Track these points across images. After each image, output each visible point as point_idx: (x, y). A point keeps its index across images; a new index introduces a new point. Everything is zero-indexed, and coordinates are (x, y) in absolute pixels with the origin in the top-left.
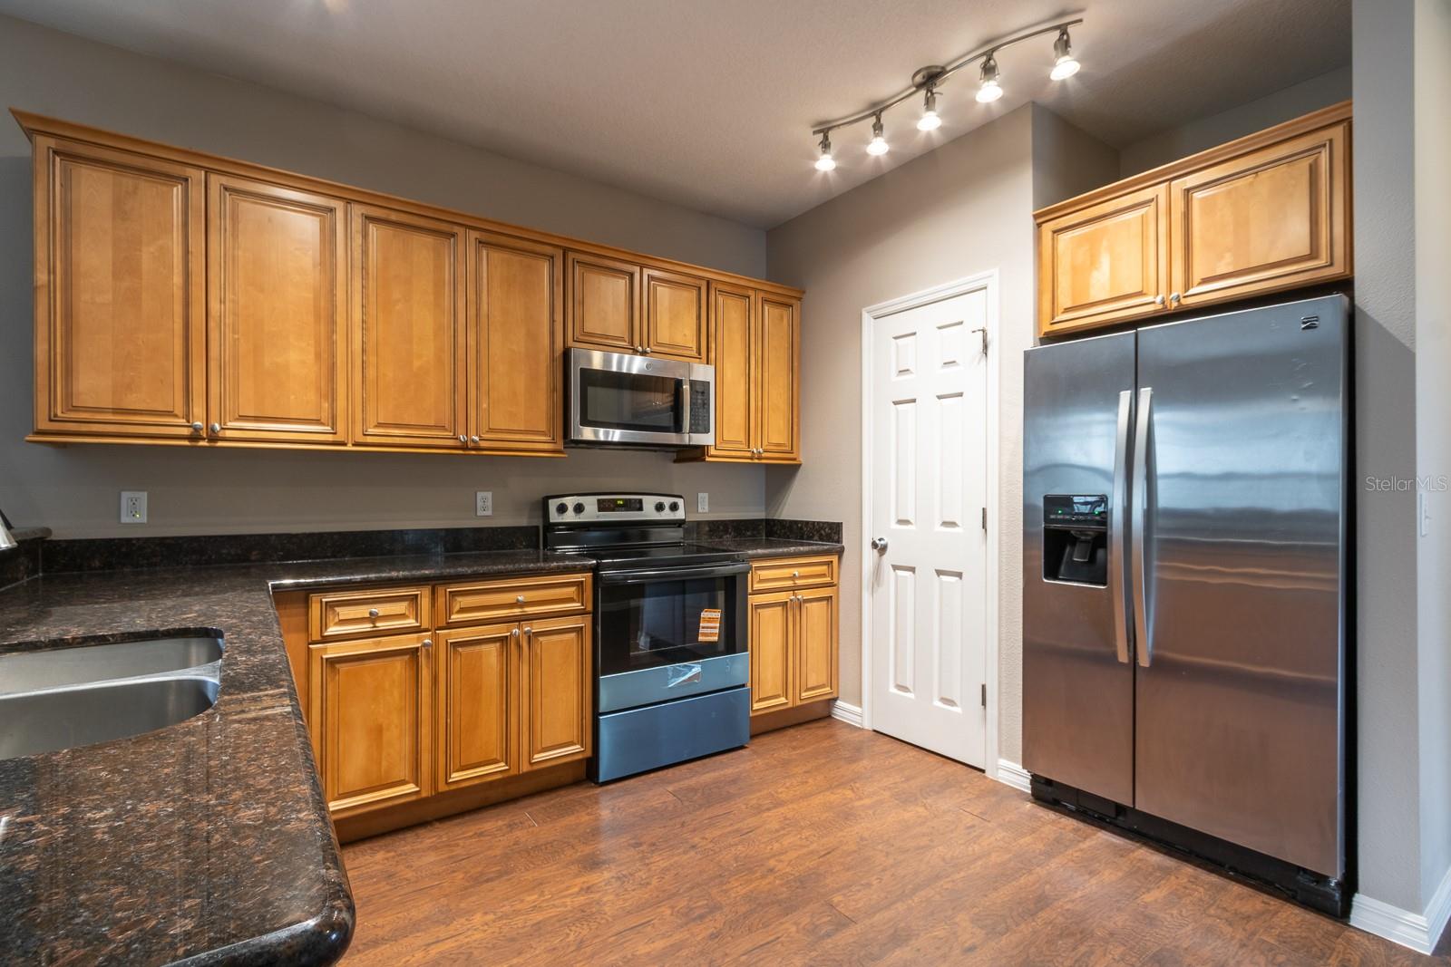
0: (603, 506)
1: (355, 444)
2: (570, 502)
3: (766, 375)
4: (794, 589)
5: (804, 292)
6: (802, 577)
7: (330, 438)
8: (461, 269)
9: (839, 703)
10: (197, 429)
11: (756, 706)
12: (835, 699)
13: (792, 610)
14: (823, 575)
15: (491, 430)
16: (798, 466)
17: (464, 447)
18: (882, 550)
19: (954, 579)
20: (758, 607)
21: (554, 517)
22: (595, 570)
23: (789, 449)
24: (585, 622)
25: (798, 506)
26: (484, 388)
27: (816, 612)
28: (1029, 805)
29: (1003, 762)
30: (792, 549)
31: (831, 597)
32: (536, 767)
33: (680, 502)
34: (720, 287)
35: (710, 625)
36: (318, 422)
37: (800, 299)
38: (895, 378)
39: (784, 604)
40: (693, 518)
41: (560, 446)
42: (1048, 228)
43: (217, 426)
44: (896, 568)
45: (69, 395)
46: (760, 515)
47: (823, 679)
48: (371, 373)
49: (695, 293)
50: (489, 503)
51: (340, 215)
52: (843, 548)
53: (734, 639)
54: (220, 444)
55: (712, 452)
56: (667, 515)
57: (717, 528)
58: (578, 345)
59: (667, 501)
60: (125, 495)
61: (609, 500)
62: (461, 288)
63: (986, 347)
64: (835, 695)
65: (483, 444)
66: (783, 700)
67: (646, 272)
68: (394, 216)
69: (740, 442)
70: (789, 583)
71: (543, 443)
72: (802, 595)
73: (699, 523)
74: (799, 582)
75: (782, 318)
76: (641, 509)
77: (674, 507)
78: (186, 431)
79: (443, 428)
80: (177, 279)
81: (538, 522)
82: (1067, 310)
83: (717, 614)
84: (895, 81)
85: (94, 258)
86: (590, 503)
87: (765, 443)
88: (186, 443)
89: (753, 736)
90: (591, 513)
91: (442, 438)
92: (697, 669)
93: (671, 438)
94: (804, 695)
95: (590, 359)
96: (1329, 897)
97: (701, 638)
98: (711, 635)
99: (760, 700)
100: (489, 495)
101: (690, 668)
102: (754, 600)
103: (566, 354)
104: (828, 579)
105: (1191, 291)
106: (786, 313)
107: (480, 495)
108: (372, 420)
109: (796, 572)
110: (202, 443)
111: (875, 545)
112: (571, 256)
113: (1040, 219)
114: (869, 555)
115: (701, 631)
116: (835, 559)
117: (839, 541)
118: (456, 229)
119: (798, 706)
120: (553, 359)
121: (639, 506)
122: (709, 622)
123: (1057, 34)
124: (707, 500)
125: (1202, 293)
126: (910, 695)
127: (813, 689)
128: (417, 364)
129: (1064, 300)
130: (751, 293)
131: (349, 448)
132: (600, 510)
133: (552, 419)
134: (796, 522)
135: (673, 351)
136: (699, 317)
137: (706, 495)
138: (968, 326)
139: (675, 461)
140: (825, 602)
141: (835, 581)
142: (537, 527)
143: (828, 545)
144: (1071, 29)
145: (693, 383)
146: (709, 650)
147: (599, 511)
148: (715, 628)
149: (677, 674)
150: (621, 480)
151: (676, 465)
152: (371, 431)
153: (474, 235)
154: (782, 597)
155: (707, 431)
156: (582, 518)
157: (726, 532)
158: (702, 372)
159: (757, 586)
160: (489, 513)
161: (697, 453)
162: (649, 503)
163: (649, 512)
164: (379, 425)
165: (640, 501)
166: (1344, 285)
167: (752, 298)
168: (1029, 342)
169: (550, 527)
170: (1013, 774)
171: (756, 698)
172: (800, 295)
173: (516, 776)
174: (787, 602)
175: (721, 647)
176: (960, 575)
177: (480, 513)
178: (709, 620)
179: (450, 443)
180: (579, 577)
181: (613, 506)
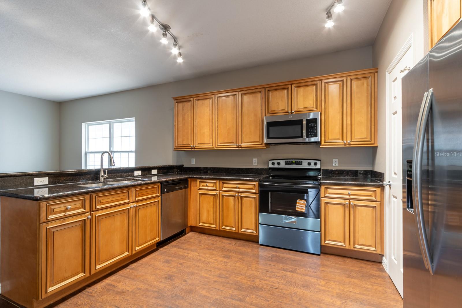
1: (217, 148)
2: (276, 162)
4: (349, 199)
5: (378, 69)
9: (383, 258)
10: (192, 147)
11: (326, 242)
12: (381, 255)
14: (370, 196)
16: (377, 147)
17: (238, 147)
21: (270, 166)
22: (259, 181)
24: (257, 196)
25: (377, 165)
26: (243, 132)
27: (365, 211)
30: (348, 183)
31: (375, 206)
32: (242, 232)
33: (319, 162)
34: (327, 81)
35: (301, 206)
36: (210, 143)
37: (376, 72)
39: (343, 205)
41: (264, 145)
43: (194, 146)
45: (177, 142)
46: (370, 169)
48: (219, 132)
49: (314, 87)
50: (256, 162)
54: (195, 149)
55: (323, 143)
56: (312, 166)
58: (269, 115)
59: (312, 162)
61: (290, 161)
62: (237, 107)
65: (243, 146)
67: (293, 86)
69: (338, 139)
71: (259, 145)
72: (354, 202)
76: (302, 164)
77: (316, 164)
79: (233, 143)
83: (305, 202)
85: (180, 118)
86: (283, 162)
87: (353, 138)
88: (191, 149)
90: (283, 165)
92: (295, 219)
93: (300, 140)
94: (357, 246)
97: (297, 209)
98: (302, 209)
99: (329, 240)
100: (256, 159)
101: (292, 218)
107: (254, 159)
108: (219, 142)
110: (193, 149)
112: (267, 89)
115: (297, 207)
119: (352, 250)
121: (300, 163)
122: (300, 204)
124: (337, 161)
127: (362, 245)
128: (228, 128)
130: (343, 79)
131: (216, 149)
133: (261, 138)
134: (376, 172)
136: (316, 95)
140: (372, 208)
141: (379, 200)
145: (307, 120)
146: (301, 214)
147: (286, 164)
148: (303, 207)
149: (287, 219)
152: (219, 145)
154: (342, 201)
155: (316, 136)
156: (279, 167)
159: (327, 195)
160: (256, 164)
162: (305, 162)
163: (305, 165)
165: (302, 161)
167: (345, 81)
173: (237, 233)
174: (344, 204)
177: (254, 164)
178: (301, 204)
179: (235, 146)
180: (254, 183)
181: (291, 163)
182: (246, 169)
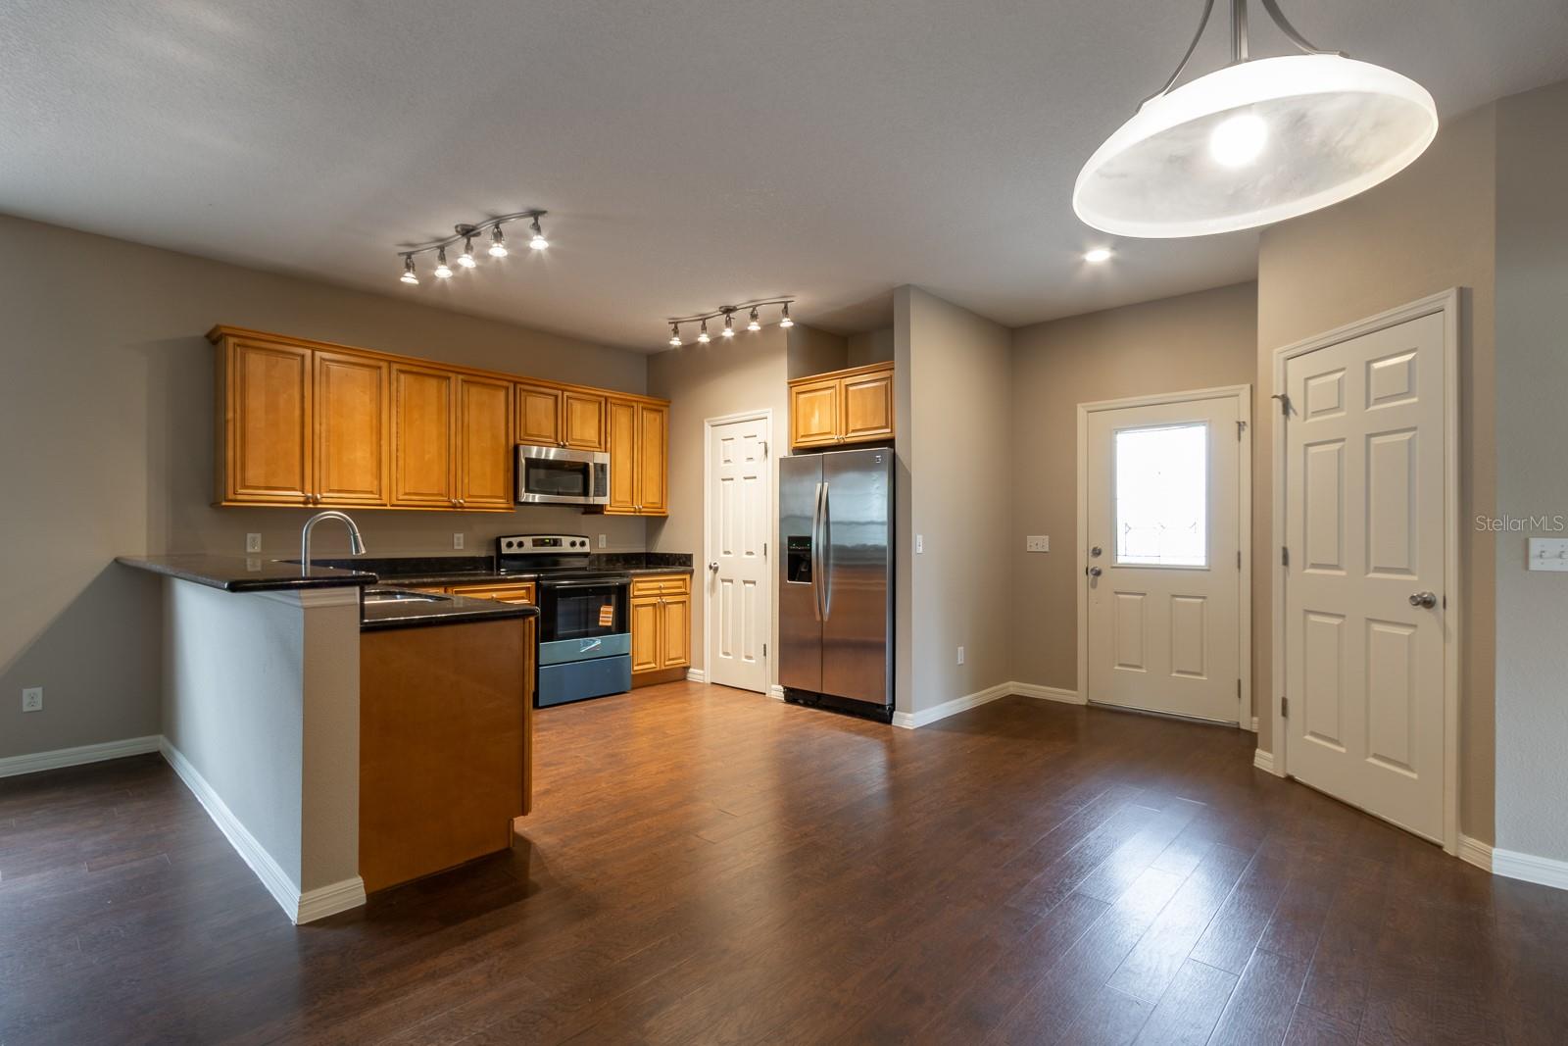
0: (536, 543)
1: (392, 506)
2: (515, 540)
3: (644, 458)
4: (660, 595)
5: (670, 402)
6: (664, 588)
7: (378, 502)
8: (453, 397)
9: (691, 670)
10: (308, 498)
11: (636, 668)
12: (688, 668)
13: (659, 608)
14: (680, 587)
15: (470, 496)
16: (666, 517)
17: (454, 506)
18: (716, 570)
19: (752, 585)
20: (637, 606)
21: (505, 550)
22: (536, 580)
23: (659, 505)
25: (665, 545)
26: (466, 471)
27: (675, 611)
28: (784, 705)
29: (774, 686)
30: (659, 570)
31: (685, 601)
33: (587, 541)
34: (614, 401)
35: (607, 615)
36: (371, 492)
37: (668, 406)
38: (723, 465)
39: (654, 605)
40: (595, 551)
41: (512, 505)
42: (795, 389)
43: (319, 496)
44: (723, 581)
45: (243, 479)
46: (643, 550)
47: (680, 653)
48: (401, 463)
49: (597, 405)
50: (462, 541)
51: (385, 371)
52: (693, 570)
53: (622, 624)
54: (319, 506)
55: (609, 508)
56: (578, 549)
57: (612, 559)
58: (523, 442)
59: (578, 540)
60: (249, 535)
61: (540, 539)
62: (453, 409)
63: (766, 452)
64: (688, 664)
65: (466, 505)
66: (654, 665)
67: (566, 394)
68: (415, 369)
69: (627, 502)
70: (658, 592)
71: (501, 504)
72: (665, 599)
73: (599, 555)
74: (664, 591)
75: (655, 420)
76: (560, 545)
77: (583, 544)
78: (302, 499)
79: (442, 495)
80: (297, 412)
81: (493, 553)
82: (802, 436)
83: (611, 609)
84: (711, 309)
85: (256, 402)
86: (528, 541)
87: (644, 501)
88: (301, 506)
89: (633, 689)
90: (529, 547)
91: (442, 502)
92: (598, 642)
93: (581, 500)
94: (667, 663)
95: (530, 452)
96: (885, 715)
97: (600, 623)
98: (608, 622)
99: (638, 665)
100: (462, 535)
101: (594, 641)
102: (634, 602)
103: (516, 449)
104: (684, 590)
105: (849, 435)
106: (658, 416)
107: (456, 535)
108: (401, 491)
109: (662, 584)
110: (311, 506)
111: (711, 567)
112: (519, 386)
113: (792, 384)
114: (708, 574)
115: (601, 619)
116: (687, 577)
117: (691, 566)
118: (450, 374)
119: (663, 670)
120: (507, 452)
121: (559, 543)
122: (605, 613)
123: (783, 305)
124: (605, 540)
125: (853, 437)
126: (730, 657)
127: (673, 659)
128: (427, 457)
129: (801, 432)
130: (635, 404)
131: (389, 508)
132: (534, 546)
133: (506, 489)
134: (665, 554)
135: (584, 445)
136: (600, 421)
137: (604, 536)
138: (760, 438)
139: (584, 513)
140: (681, 605)
141: (688, 591)
142: (492, 557)
143: (682, 568)
144: (789, 304)
145: (595, 464)
146: (607, 631)
148: (610, 617)
149: (587, 644)
150: (548, 525)
151: (584, 516)
152: (401, 497)
153: (460, 377)
154: (653, 600)
155: (605, 495)
156: (522, 551)
157: (618, 561)
158: (602, 458)
159: (636, 593)
160: (462, 547)
161: (598, 509)
162: (566, 541)
163: (565, 547)
164: (406, 494)
165: (560, 540)
166: (890, 442)
167: (636, 407)
168: (784, 451)
169: (500, 556)
170: (777, 692)
171: (636, 663)
172: (668, 403)
174: (656, 604)
175: (613, 630)
176: (754, 583)
177: (456, 547)
178: (607, 612)
179: (446, 504)
180: (528, 585)
181: (543, 543)
182: (438, 559)
